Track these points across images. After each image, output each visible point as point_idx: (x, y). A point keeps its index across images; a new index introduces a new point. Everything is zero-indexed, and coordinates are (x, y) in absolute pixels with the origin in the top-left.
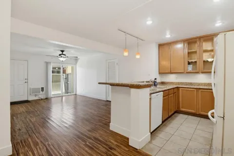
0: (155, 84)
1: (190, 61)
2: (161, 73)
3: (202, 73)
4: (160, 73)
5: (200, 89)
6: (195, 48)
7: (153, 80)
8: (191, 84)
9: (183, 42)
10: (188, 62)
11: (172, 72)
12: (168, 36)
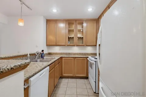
0: (42, 56)
1: (70, 37)
2: (49, 45)
3: (77, 46)
4: (47, 45)
5: (76, 57)
6: (73, 27)
7: (40, 51)
8: (69, 54)
9: (65, 21)
10: (69, 37)
11: (57, 44)
12: (55, 11)
